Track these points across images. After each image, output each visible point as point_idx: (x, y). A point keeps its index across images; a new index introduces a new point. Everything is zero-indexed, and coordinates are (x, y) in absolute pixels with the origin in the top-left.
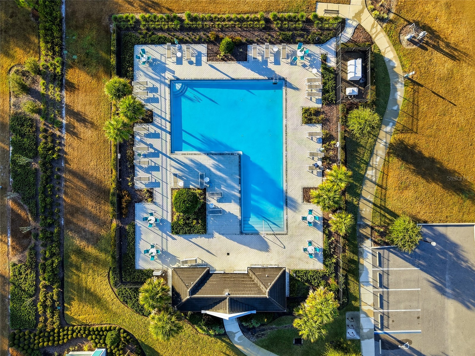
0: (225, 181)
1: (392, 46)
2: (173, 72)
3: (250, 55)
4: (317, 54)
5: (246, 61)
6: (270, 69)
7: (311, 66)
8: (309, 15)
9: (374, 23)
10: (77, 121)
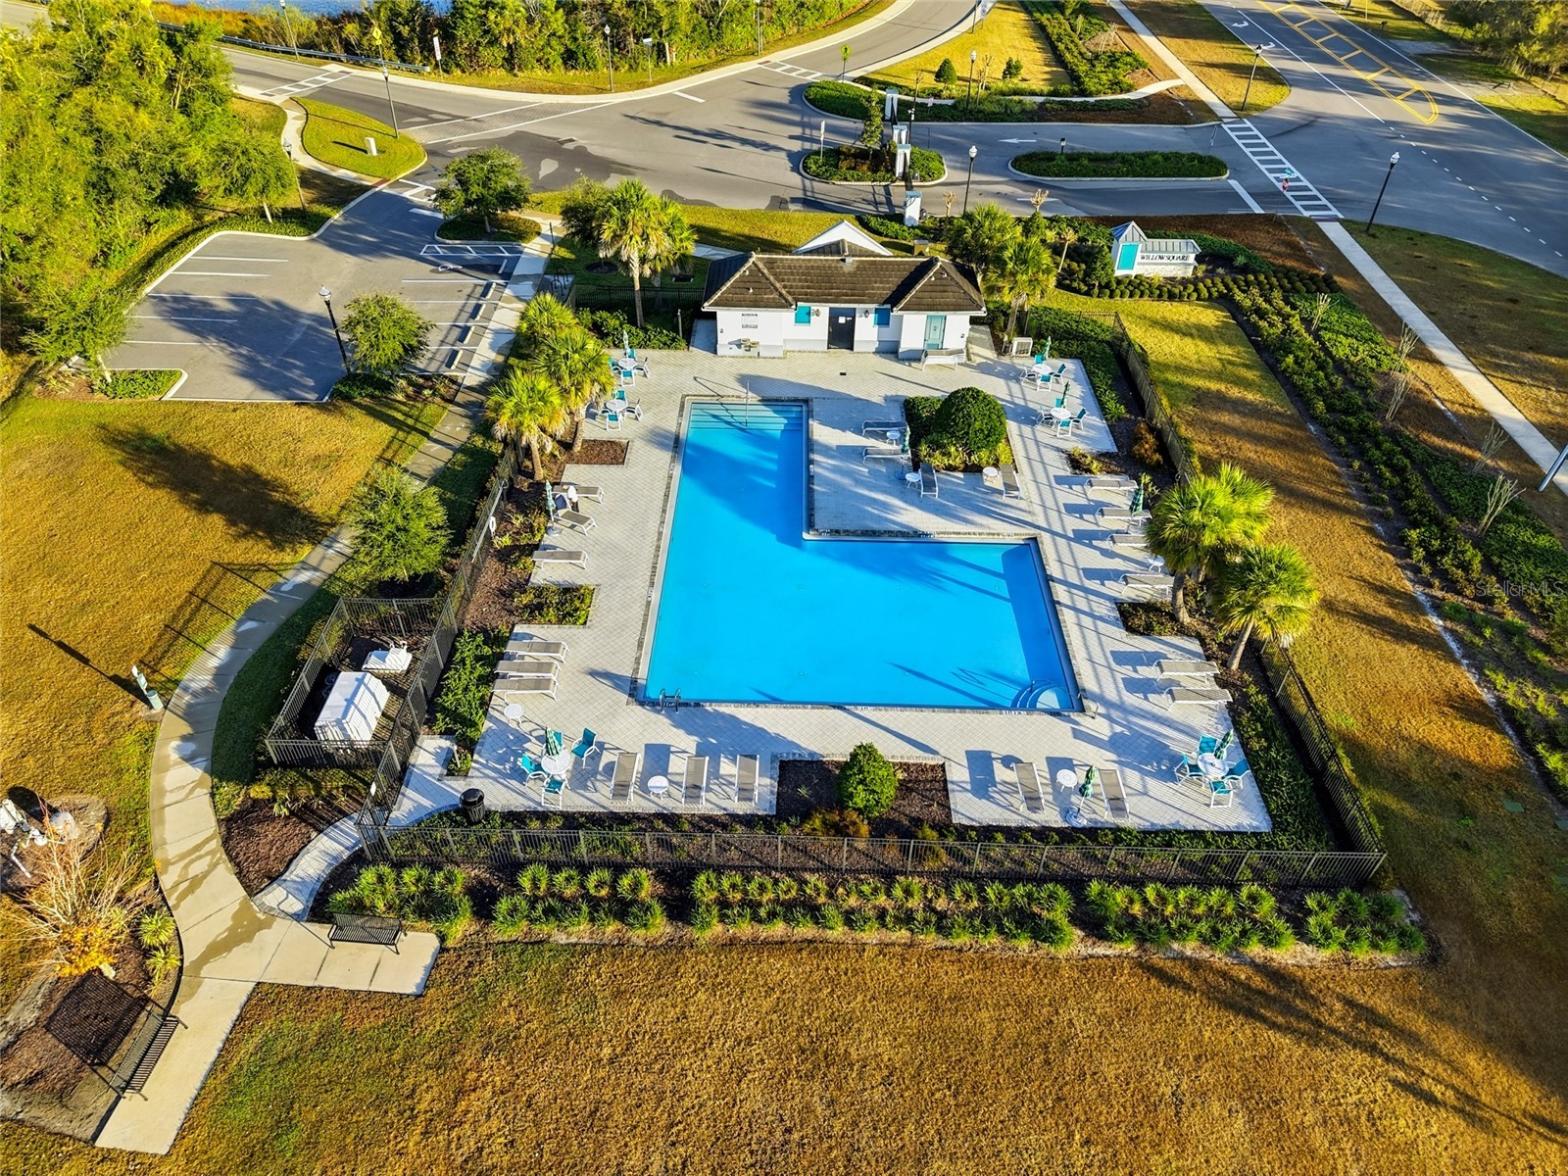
0: (858, 482)
1: (153, 805)
2: (1078, 735)
3: (768, 781)
4: (487, 776)
5: (782, 762)
6: (690, 733)
7: (522, 739)
8: (477, 933)
9: (182, 897)
10: (1393, 622)
